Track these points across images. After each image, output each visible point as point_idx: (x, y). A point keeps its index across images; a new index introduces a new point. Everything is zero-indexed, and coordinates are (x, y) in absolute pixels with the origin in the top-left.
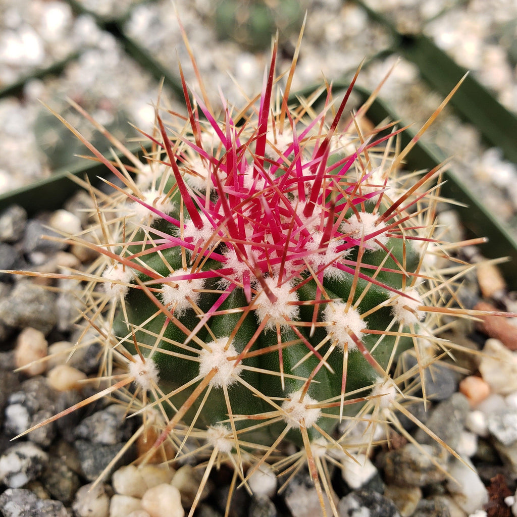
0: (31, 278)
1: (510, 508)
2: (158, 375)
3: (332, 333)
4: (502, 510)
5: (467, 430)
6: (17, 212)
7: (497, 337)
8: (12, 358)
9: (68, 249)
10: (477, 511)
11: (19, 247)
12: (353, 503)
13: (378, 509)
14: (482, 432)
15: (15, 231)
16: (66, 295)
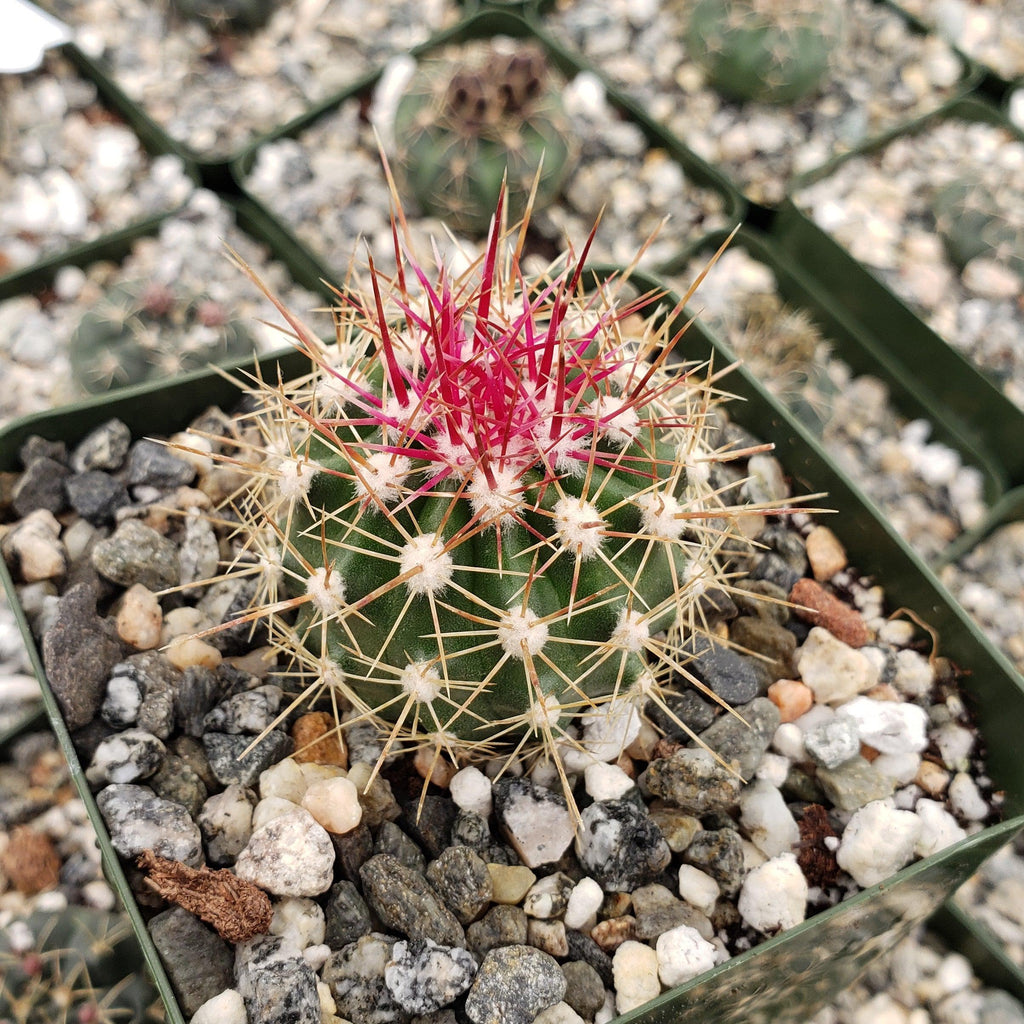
0: (140, 516)
1: (832, 855)
2: (345, 593)
3: (563, 531)
4: (822, 858)
5: (774, 751)
6: (117, 428)
7: (825, 624)
8: (113, 623)
9: (195, 483)
10: (783, 854)
11: (119, 478)
12: (599, 814)
13: (634, 822)
14: (800, 757)
15: (113, 455)
16: (192, 542)
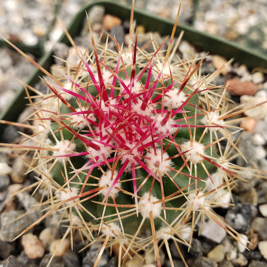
3: (192, 160)
5: (256, 146)
7: (244, 94)
9: (12, 182)
12: (232, 216)
13: (244, 211)
16: (29, 207)
